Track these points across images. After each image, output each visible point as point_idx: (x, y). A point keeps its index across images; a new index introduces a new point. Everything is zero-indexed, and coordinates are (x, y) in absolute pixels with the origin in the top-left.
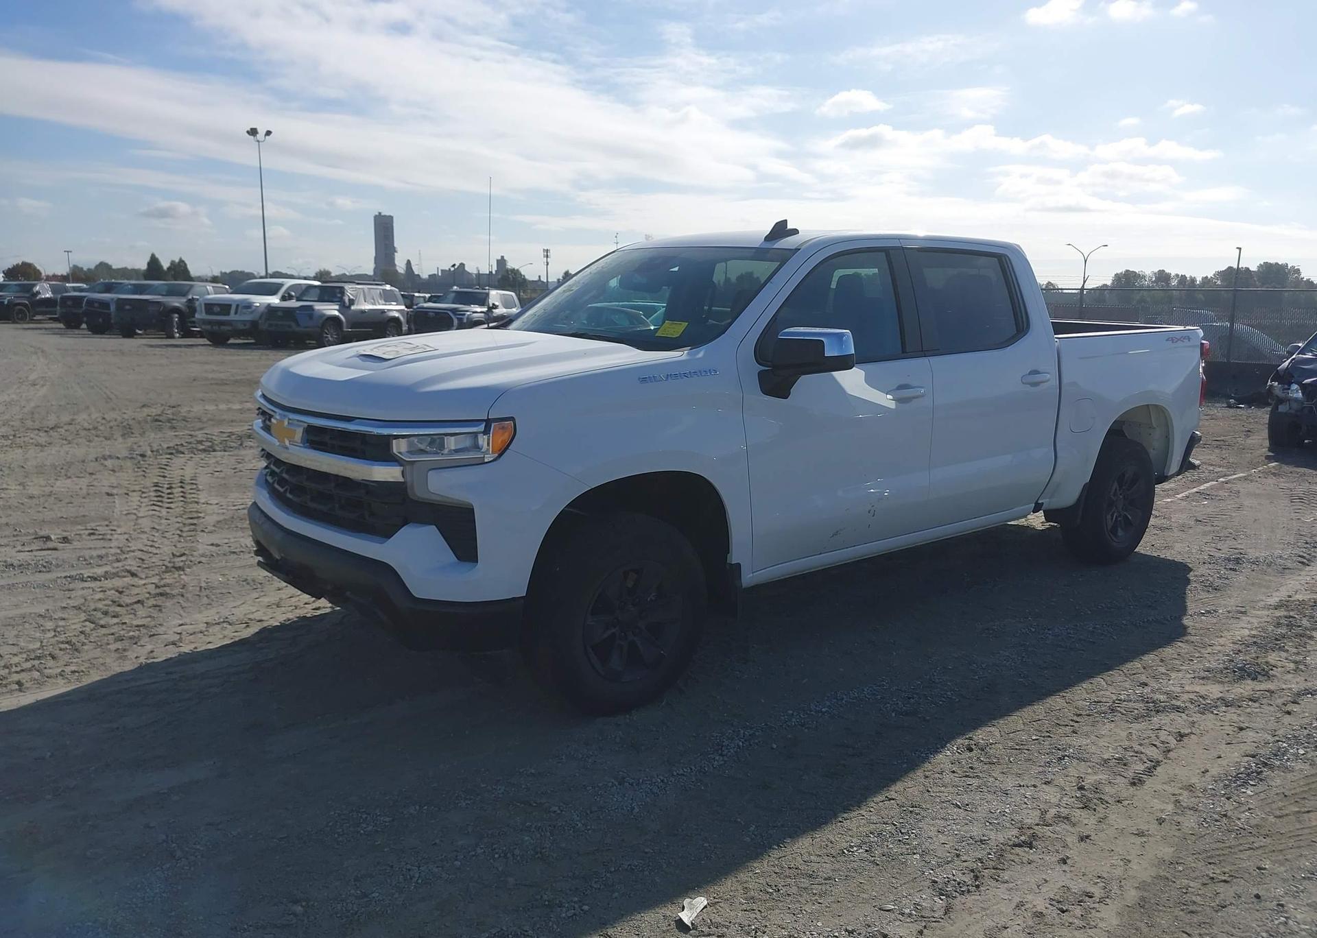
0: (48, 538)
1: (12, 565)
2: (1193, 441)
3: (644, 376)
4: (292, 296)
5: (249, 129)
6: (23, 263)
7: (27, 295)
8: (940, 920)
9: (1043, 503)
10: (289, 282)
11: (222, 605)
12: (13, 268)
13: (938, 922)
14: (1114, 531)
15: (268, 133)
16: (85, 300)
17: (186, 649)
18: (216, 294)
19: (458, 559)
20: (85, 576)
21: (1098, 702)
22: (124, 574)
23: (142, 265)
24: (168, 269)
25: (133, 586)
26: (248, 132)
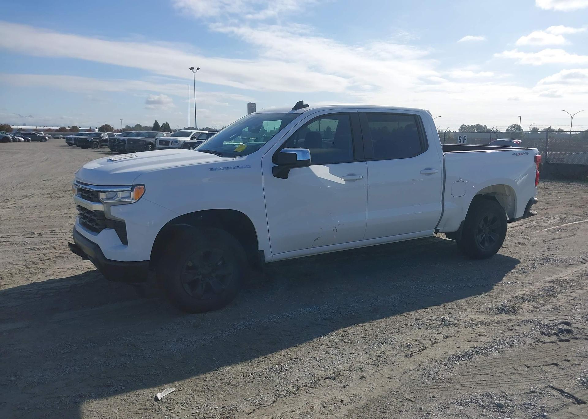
0: (33, 233)
1: (13, 243)
2: (531, 202)
3: (212, 168)
4: (196, 138)
5: (190, 67)
6: (106, 125)
7: (98, 138)
8: (267, 406)
9: (439, 229)
10: (195, 132)
11: (80, 262)
12: (102, 127)
13: (266, 407)
14: (483, 243)
15: (198, 69)
16: (116, 140)
17: (53, 278)
18: (167, 136)
19: (123, 243)
20: (36, 248)
21: (420, 320)
22: (51, 248)
23: (152, 125)
24: (162, 126)
25: (51, 253)
26: (190, 69)
